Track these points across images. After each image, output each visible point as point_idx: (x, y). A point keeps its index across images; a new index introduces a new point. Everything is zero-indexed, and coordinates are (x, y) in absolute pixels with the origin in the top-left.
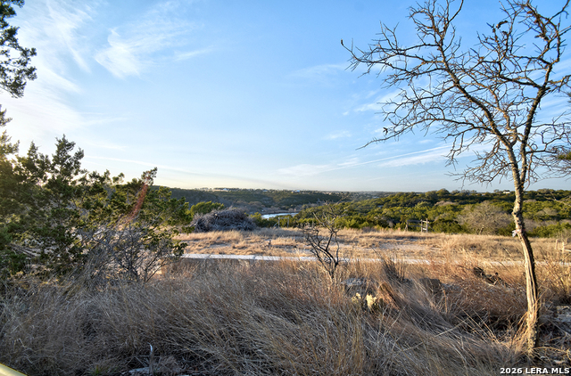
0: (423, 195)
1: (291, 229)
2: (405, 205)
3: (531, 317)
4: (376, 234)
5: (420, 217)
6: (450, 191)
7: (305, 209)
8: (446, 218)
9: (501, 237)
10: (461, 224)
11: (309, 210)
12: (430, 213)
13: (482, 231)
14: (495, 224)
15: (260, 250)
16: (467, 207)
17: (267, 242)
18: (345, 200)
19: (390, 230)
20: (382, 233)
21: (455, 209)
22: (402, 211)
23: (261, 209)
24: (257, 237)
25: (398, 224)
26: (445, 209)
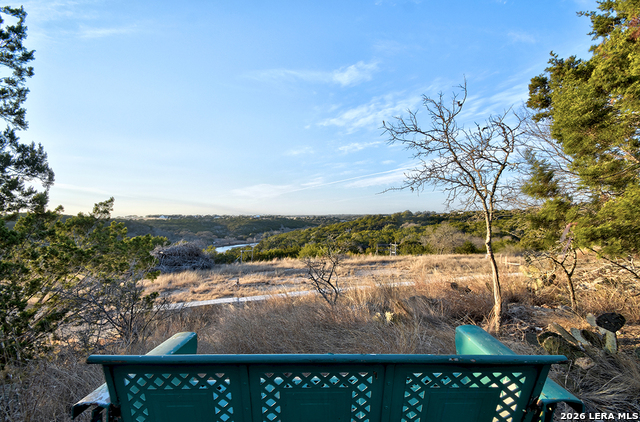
0: (389, 217)
1: (256, 263)
2: (372, 228)
3: (497, 308)
4: (349, 261)
5: (387, 240)
6: (414, 213)
7: (266, 237)
8: (411, 240)
9: (458, 255)
10: (424, 245)
11: (272, 239)
12: (396, 235)
13: (442, 251)
14: (453, 244)
15: (227, 291)
16: (429, 229)
17: (234, 282)
18: (311, 225)
19: (362, 256)
20: (356, 259)
21: (418, 230)
22: (370, 235)
23: (212, 240)
24: (219, 277)
25: (368, 249)
26: (409, 231)
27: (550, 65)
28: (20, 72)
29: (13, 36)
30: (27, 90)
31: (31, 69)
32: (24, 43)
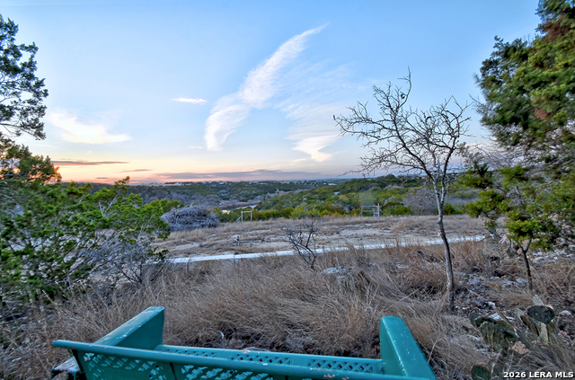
2: (358, 191)
3: (449, 284)
4: (336, 221)
8: (394, 202)
10: (406, 206)
11: (269, 201)
15: (229, 246)
16: (411, 190)
17: (235, 238)
19: (348, 217)
20: (341, 220)
21: (401, 192)
22: (356, 197)
23: (218, 202)
25: (354, 210)
26: (393, 193)
27: (496, 50)
28: (37, 95)
29: (27, 70)
30: (45, 107)
31: (46, 91)
32: (36, 74)
